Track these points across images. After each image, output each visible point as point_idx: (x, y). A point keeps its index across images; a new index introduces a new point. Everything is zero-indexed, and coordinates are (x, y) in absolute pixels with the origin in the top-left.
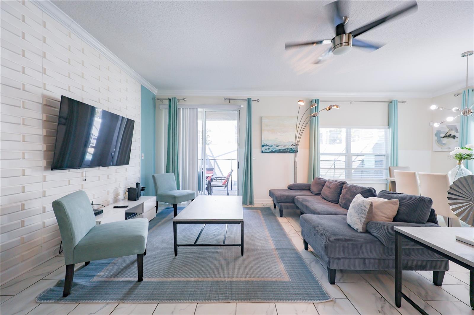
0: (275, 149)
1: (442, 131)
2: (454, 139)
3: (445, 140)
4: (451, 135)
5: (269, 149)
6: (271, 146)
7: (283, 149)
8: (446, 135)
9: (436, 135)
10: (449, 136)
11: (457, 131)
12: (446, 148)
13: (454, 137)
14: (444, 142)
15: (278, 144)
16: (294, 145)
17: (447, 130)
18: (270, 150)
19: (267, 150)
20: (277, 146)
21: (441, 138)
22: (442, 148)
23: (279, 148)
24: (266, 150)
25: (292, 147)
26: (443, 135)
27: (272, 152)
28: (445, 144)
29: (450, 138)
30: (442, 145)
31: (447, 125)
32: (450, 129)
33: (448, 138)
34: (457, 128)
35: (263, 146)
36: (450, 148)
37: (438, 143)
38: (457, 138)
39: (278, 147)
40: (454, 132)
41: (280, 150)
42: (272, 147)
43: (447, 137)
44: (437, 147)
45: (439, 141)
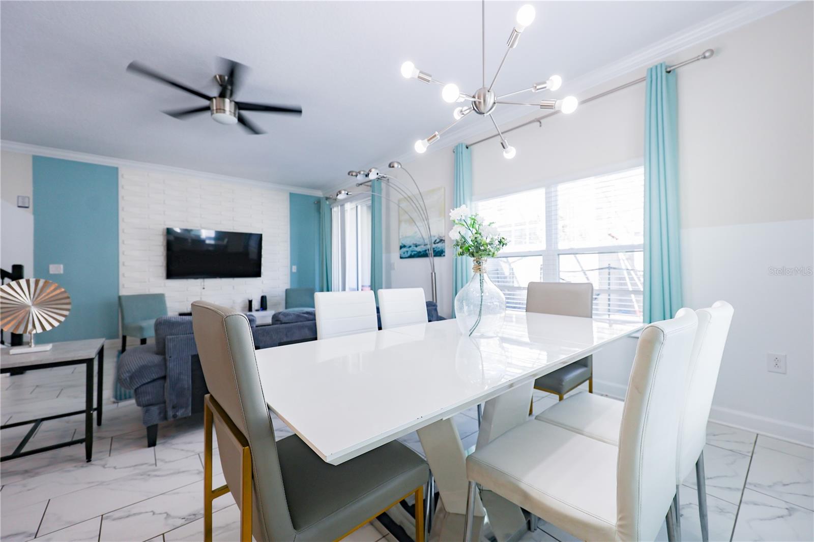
0: (414, 251)
5: (407, 252)
6: (410, 247)
7: (424, 250)
15: (418, 243)
16: (437, 241)
18: (409, 254)
19: (406, 254)
20: (416, 246)
23: (419, 249)
24: (404, 253)
25: (434, 246)
27: (411, 257)
35: (401, 248)
39: (418, 247)
41: (420, 252)
42: (411, 249)
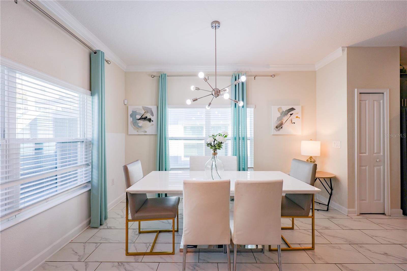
1: (137, 112)
2: (150, 122)
3: (141, 123)
4: (147, 117)
8: (142, 117)
9: (131, 116)
10: (145, 119)
11: (152, 114)
12: (142, 132)
13: (150, 120)
14: (140, 125)
17: (143, 112)
21: (137, 120)
22: (138, 131)
26: (138, 117)
28: (141, 126)
29: (146, 120)
30: (138, 128)
31: (142, 107)
32: (146, 111)
33: (144, 121)
34: (152, 111)
36: (146, 132)
37: (134, 125)
38: (153, 121)
40: (150, 115)
43: (143, 119)
44: (132, 130)
45: (135, 123)
